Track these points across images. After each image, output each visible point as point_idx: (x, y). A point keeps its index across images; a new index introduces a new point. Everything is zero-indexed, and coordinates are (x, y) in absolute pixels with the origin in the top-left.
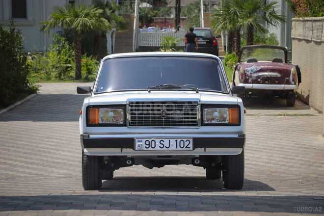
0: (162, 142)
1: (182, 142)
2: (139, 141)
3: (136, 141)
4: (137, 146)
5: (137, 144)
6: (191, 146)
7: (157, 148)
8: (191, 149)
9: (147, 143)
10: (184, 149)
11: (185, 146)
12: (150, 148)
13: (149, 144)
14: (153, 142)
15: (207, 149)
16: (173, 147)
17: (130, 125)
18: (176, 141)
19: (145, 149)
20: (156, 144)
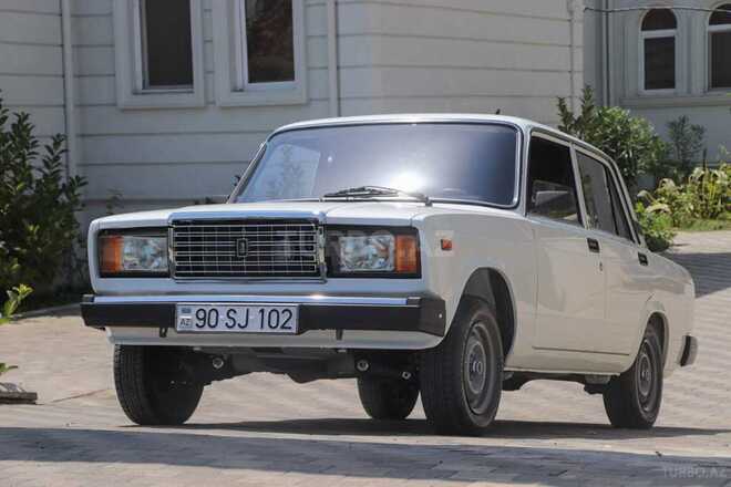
0: (231, 314)
1: (274, 315)
2: (184, 311)
3: (179, 310)
4: (179, 322)
5: (181, 317)
6: (293, 324)
7: (221, 328)
8: (294, 331)
9: (201, 315)
10: (278, 330)
11: (280, 325)
12: (207, 329)
13: (204, 319)
14: (213, 314)
15: (345, 332)
16: (254, 327)
17: (177, 275)
18: (262, 311)
19: (197, 329)
20: (221, 317)
